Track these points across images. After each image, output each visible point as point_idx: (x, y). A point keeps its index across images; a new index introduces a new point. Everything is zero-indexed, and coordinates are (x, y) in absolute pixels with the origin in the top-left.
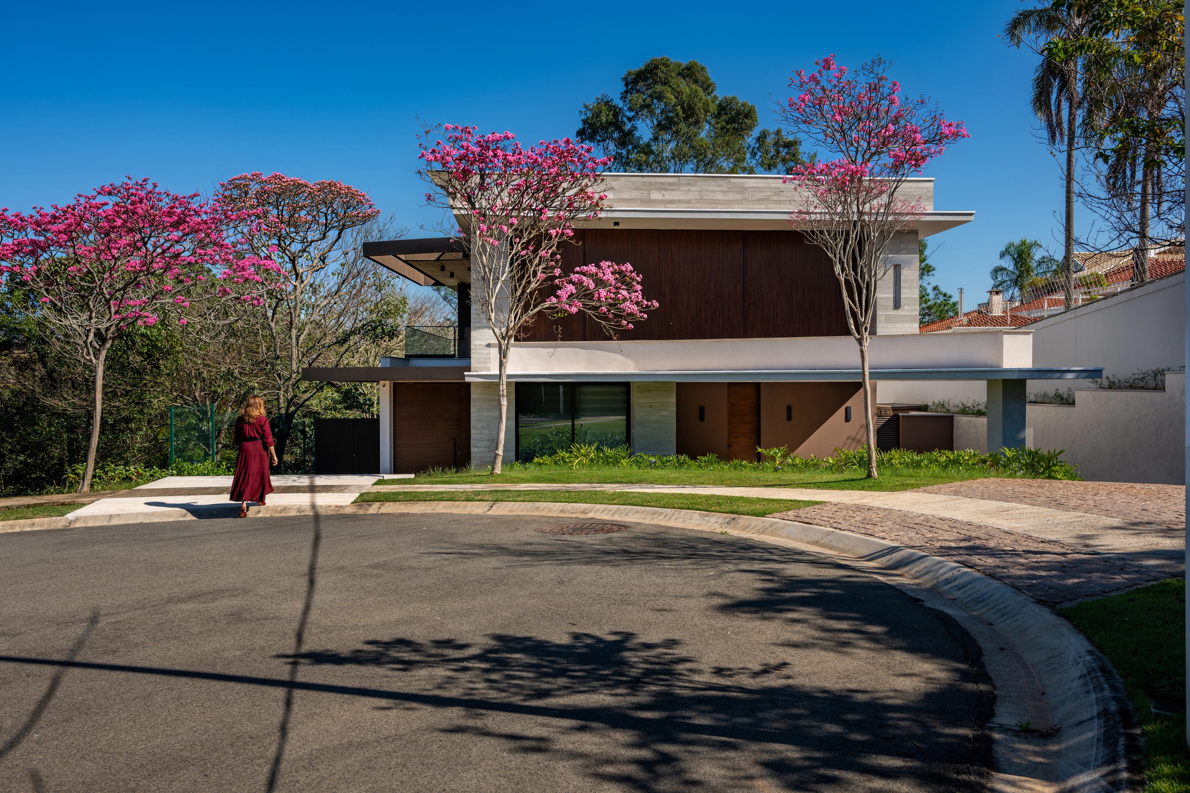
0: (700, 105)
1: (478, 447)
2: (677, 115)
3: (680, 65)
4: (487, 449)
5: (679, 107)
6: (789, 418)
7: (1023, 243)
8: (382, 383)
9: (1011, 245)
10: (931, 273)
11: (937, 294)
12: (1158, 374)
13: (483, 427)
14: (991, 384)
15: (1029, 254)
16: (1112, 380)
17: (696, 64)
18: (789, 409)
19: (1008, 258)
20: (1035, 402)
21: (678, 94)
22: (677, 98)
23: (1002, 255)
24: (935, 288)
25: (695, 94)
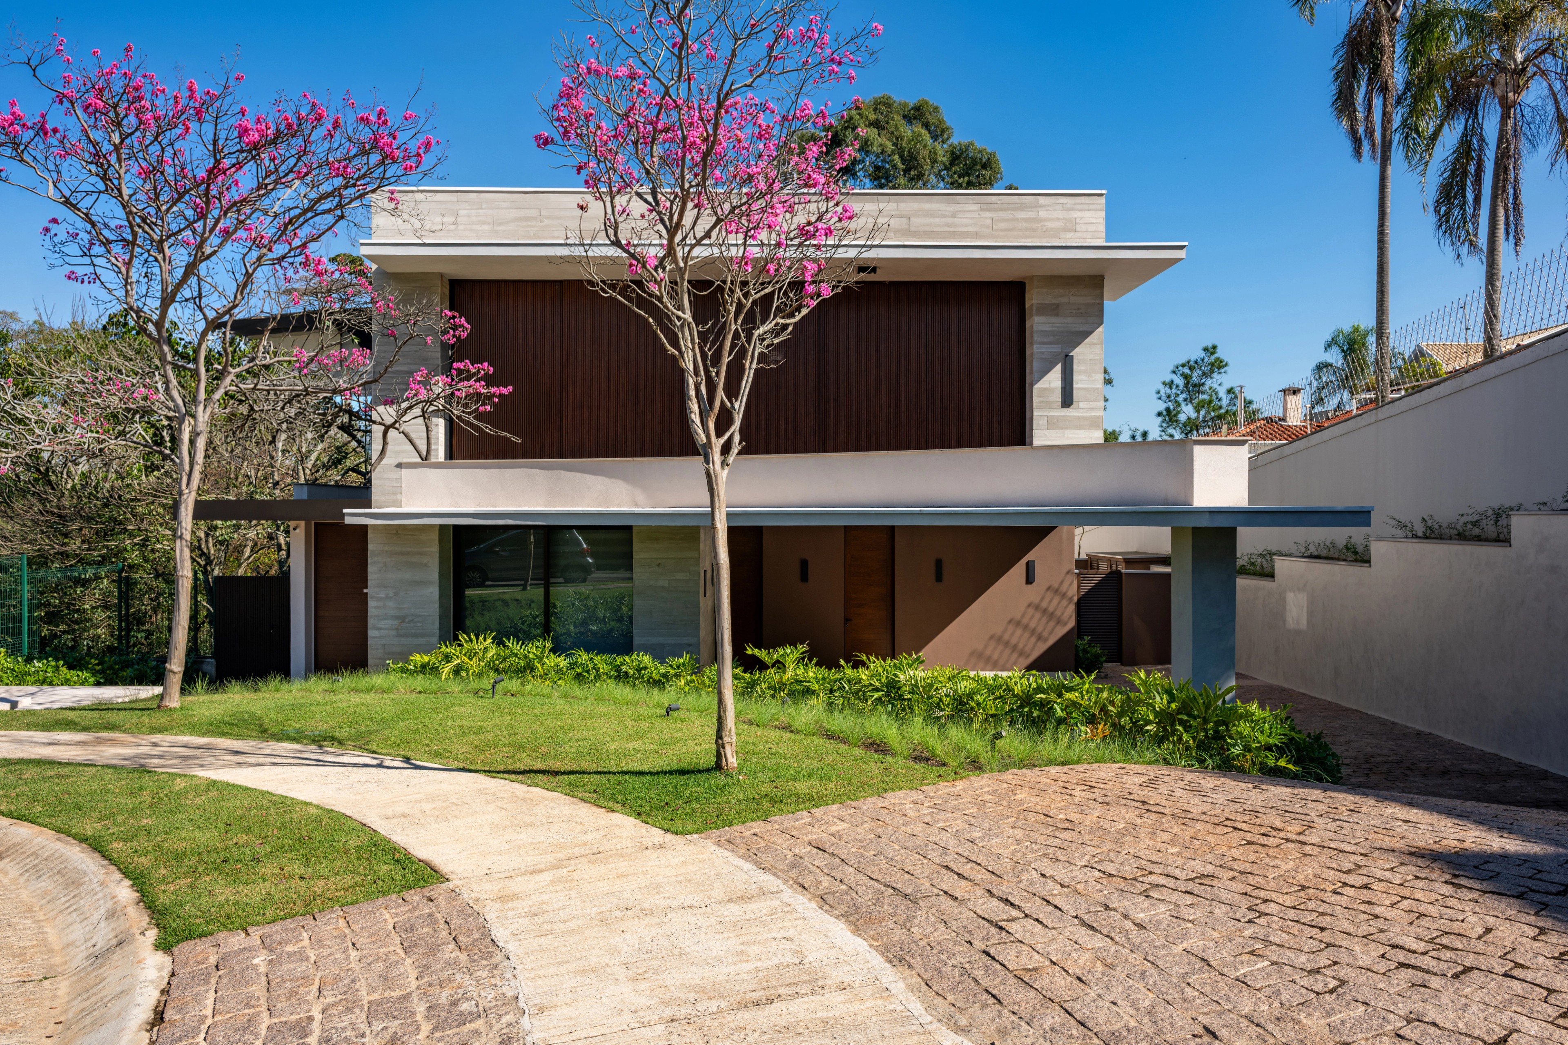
0: (925, 153)
1: (380, 629)
2: (894, 167)
3: (905, 105)
4: (394, 633)
5: (897, 157)
6: (939, 578)
7: (1356, 329)
8: (292, 524)
9: (1339, 332)
10: (1222, 370)
11: (1231, 399)
12: (1500, 514)
13: (387, 597)
14: (1176, 533)
15: (1364, 344)
16: (1430, 523)
17: (927, 103)
18: (939, 564)
19: (1335, 350)
20: (1317, 557)
21: (897, 140)
22: (895, 144)
23: (1328, 346)
24: (1230, 391)
25: (917, 138)
